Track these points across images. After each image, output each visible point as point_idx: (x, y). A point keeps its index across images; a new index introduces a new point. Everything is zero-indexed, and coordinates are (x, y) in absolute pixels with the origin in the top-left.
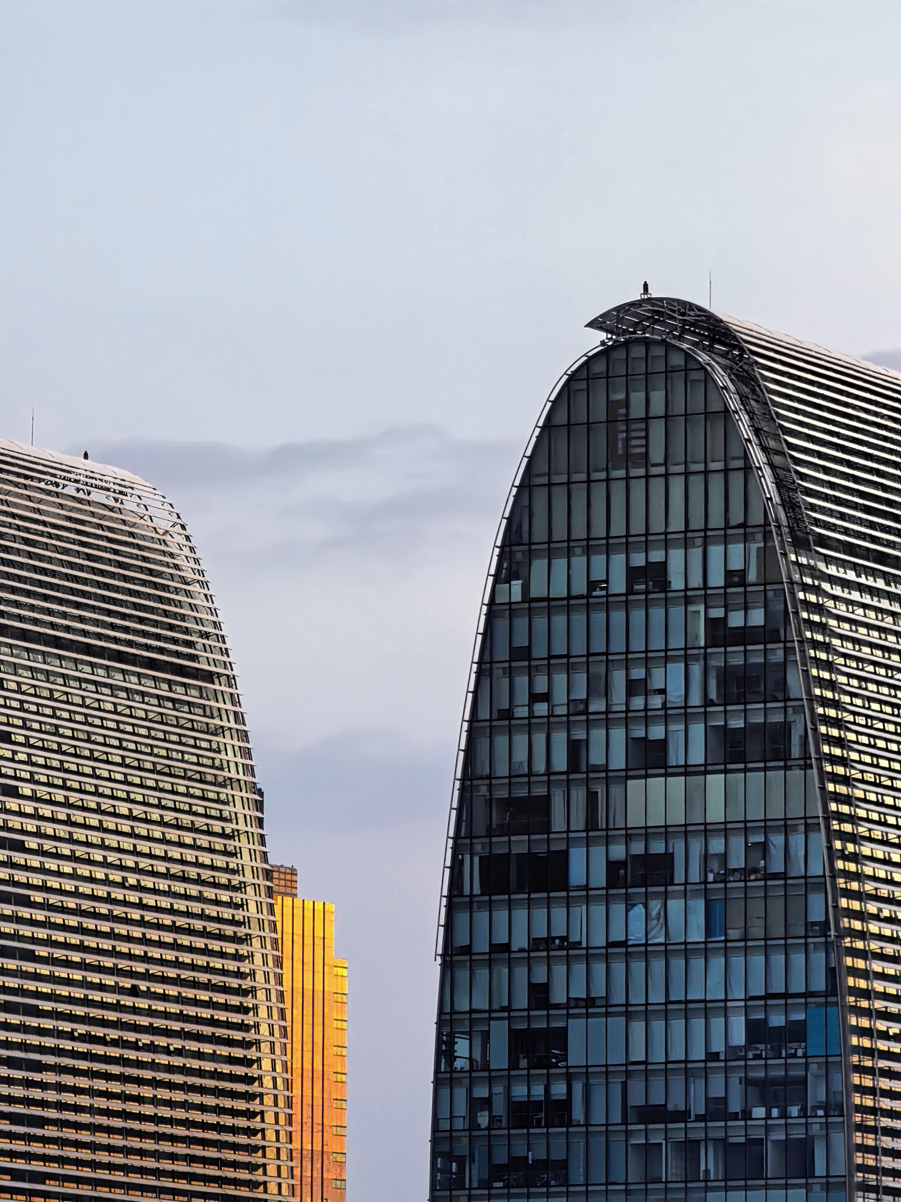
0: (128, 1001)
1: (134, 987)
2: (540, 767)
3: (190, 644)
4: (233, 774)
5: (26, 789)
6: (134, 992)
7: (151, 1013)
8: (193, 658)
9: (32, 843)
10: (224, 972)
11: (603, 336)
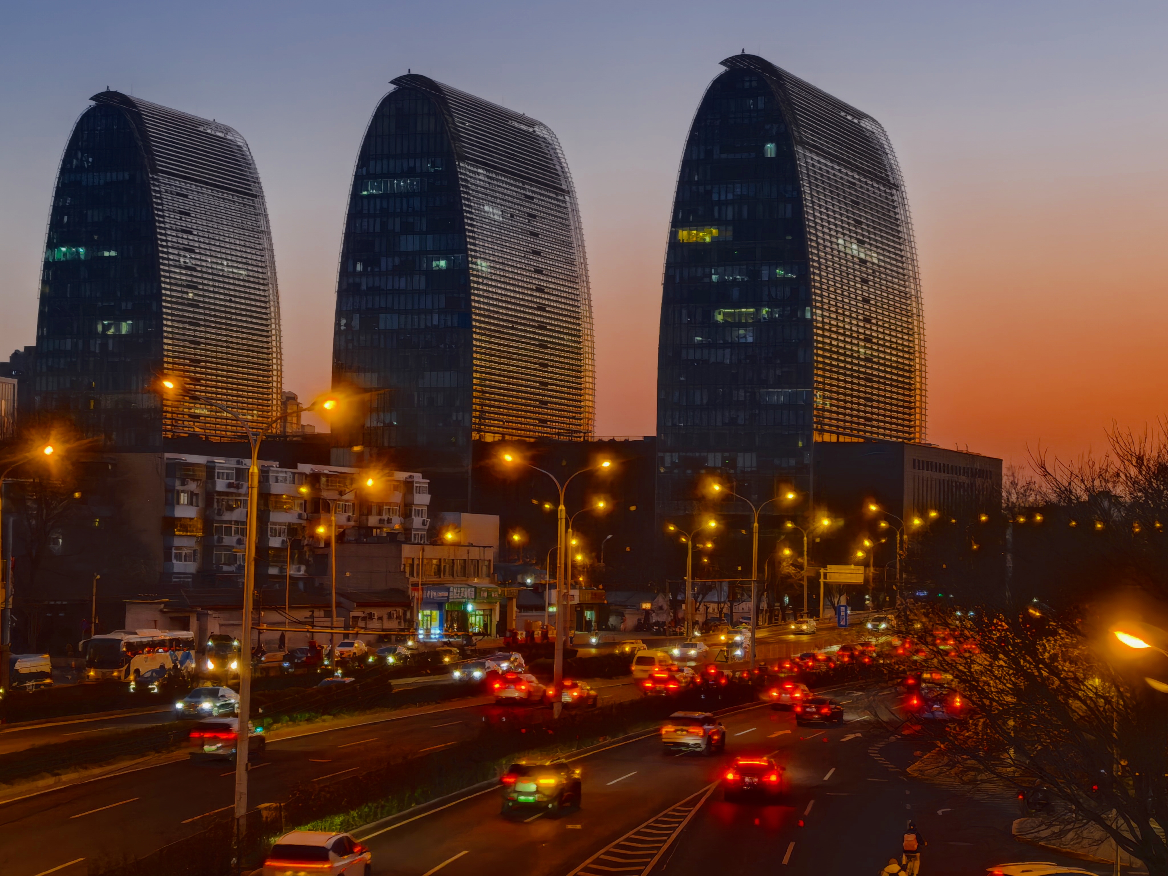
0: (228, 304)
1: (231, 299)
2: (371, 230)
3: (249, 185)
4: (263, 229)
5: (195, 232)
6: (230, 301)
7: (236, 308)
8: (251, 190)
9: (197, 251)
10: (260, 295)
11: (395, 86)
